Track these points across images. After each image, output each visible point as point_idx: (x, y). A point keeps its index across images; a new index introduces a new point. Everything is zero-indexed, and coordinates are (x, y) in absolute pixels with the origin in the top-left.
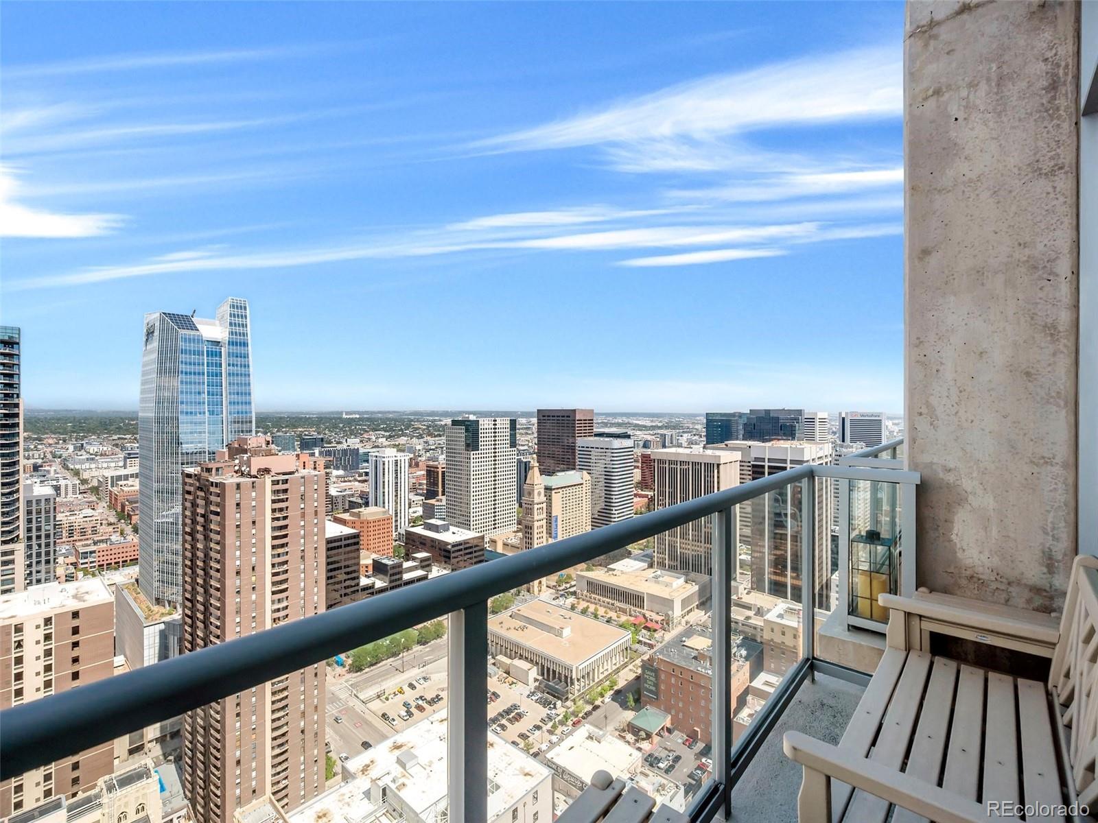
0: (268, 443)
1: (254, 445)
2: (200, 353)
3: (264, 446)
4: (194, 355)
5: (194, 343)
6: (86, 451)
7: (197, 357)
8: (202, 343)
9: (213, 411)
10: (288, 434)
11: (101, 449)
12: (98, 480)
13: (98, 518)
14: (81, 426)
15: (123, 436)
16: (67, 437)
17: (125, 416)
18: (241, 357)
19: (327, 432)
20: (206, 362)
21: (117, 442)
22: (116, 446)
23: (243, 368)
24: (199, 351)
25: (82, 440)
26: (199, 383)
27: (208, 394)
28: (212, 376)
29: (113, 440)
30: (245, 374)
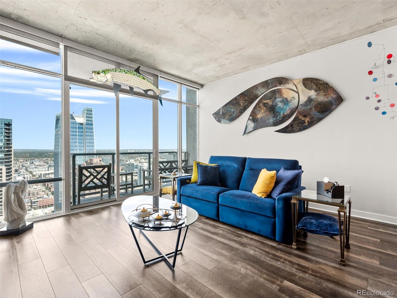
1: (95, 162)
3: (99, 162)
4: (74, 128)
5: (73, 124)
6: (34, 164)
7: (74, 129)
8: (76, 124)
9: (80, 149)
10: (108, 158)
11: (39, 164)
12: (39, 175)
13: (39, 189)
14: (32, 155)
15: (47, 159)
16: (27, 159)
17: (48, 151)
18: (90, 129)
19: (122, 157)
20: (78, 131)
21: (45, 161)
22: (45, 162)
23: (91, 133)
24: (75, 127)
25: (33, 160)
26: (75, 139)
27: (79, 143)
28: (80, 136)
29: (44, 160)
30: (92, 136)
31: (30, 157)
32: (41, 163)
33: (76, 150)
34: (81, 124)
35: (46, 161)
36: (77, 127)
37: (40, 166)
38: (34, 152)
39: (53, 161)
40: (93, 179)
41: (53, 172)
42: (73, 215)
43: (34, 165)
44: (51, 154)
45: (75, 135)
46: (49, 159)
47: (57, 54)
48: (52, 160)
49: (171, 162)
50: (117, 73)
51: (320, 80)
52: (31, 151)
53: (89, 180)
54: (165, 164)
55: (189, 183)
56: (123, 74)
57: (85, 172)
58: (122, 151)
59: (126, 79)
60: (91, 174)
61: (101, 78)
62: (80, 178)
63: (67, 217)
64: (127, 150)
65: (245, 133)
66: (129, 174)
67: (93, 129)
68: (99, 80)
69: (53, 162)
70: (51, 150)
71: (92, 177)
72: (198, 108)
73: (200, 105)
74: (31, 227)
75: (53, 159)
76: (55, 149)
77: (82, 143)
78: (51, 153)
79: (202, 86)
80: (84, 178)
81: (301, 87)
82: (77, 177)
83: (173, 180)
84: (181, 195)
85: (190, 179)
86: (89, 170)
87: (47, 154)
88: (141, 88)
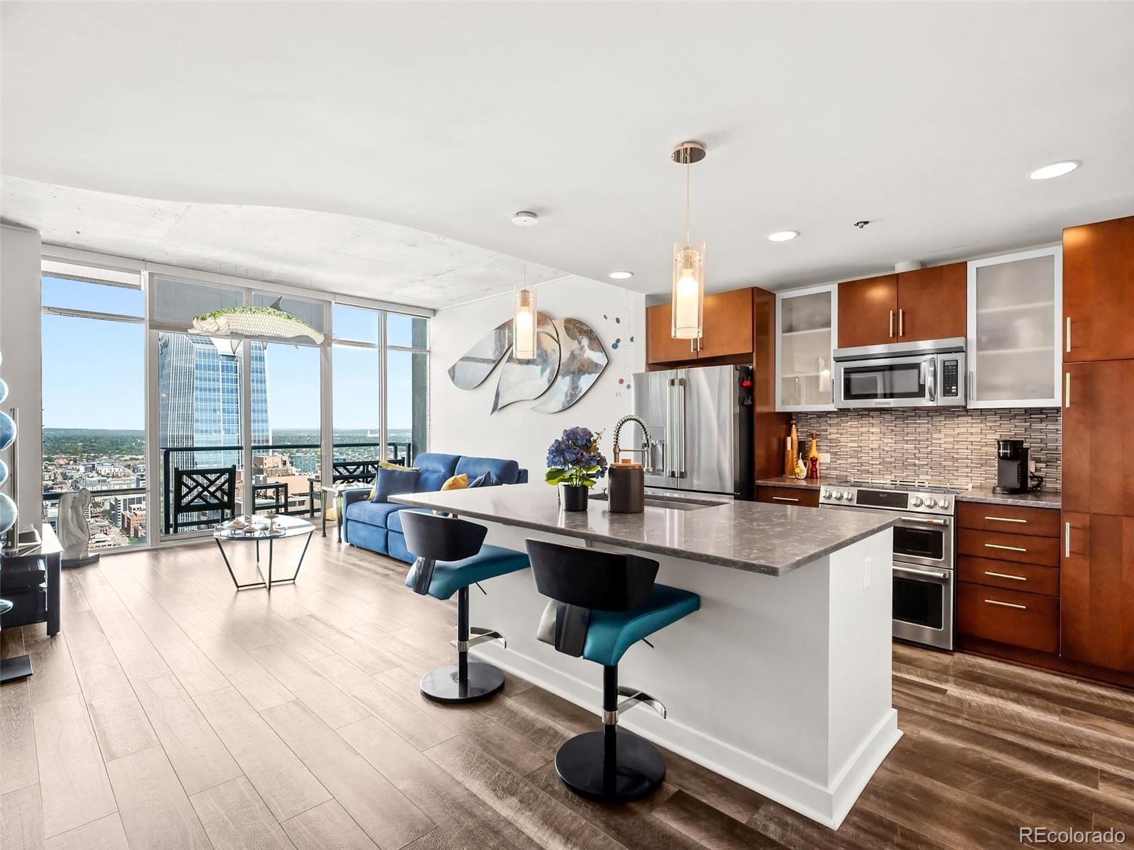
1: (270, 465)
3: (280, 466)
4: (209, 370)
5: (209, 357)
6: (97, 473)
7: (212, 372)
8: (218, 358)
9: (229, 430)
10: (308, 455)
11: (113, 471)
12: (111, 504)
13: (112, 543)
14: (91, 446)
15: (135, 457)
16: (78, 457)
17: (135, 435)
18: (257, 372)
19: (350, 453)
20: (221, 377)
21: (129, 463)
22: (128, 466)
23: (259, 385)
24: (213, 366)
25: (93, 460)
26: (214, 400)
27: (224, 412)
28: (228, 392)
29: (126, 460)
30: (261, 391)
31: (85, 452)
33: (215, 432)
34: (231, 358)
35: (132, 463)
36: (218, 367)
37: (113, 477)
38: (97, 438)
40: (202, 492)
42: (163, 549)
43: (96, 475)
49: (365, 464)
50: (237, 314)
51: (584, 324)
52: (87, 435)
53: (195, 492)
54: (351, 468)
55: (366, 500)
56: (249, 315)
57: (186, 480)
59: (253, 323)
60: (198, 484)
61: (206, 327)
62: (178, 490)
63: (155, 552)
64: (366, 431)
65: (494, 409)
67: (264, 372)
68: (204, 329)
71: (199, 489)
72: (428, 356)
73: (431, 350)
74: (95, 560)
77: (232, 412)
79: (434, 311)
80: (185, 490)
81: (562, 333)
82: (172, 488)
83: (337, 495)
84: (347, 520)
85: (368, 493)
86: (195, 476)
87: (134, 444)
88: (283, 335)
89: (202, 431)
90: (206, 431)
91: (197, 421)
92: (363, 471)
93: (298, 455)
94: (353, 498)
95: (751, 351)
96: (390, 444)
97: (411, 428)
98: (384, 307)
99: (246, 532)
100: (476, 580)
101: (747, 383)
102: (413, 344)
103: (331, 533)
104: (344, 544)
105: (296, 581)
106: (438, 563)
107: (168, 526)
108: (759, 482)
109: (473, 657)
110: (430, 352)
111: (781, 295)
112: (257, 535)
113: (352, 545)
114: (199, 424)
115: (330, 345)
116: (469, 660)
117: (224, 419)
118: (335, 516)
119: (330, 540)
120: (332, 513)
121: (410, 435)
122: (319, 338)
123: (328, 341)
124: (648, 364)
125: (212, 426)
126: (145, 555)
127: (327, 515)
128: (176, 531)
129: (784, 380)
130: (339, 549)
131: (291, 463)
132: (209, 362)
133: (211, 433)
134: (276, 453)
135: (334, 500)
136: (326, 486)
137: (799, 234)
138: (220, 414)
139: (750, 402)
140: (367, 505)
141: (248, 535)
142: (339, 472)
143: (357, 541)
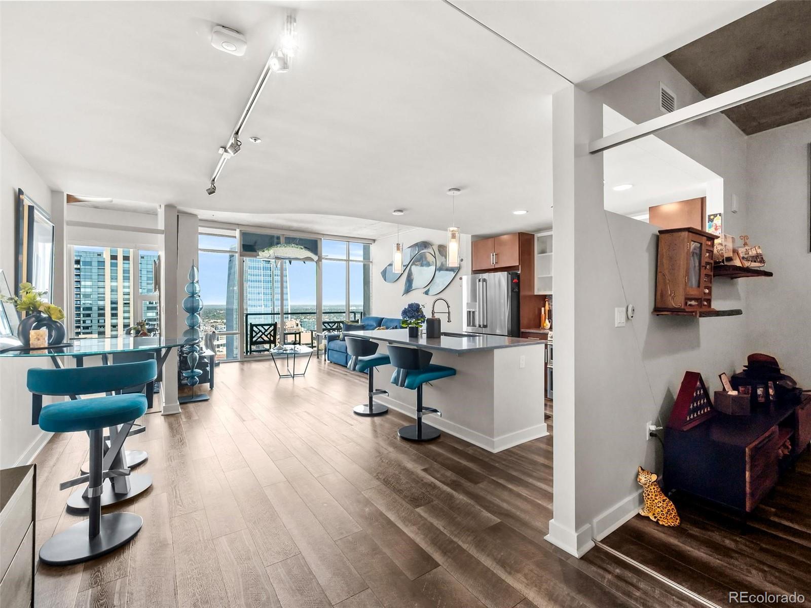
0: (297, 325)
1: (290, 326)
2: (259, 269)
3: (295, 327)
4: (256, 269)
9: (266, 305)
15: (216, 321)
20: (262, 273)
21: (213, 324)
22: (213, 326)
26: (259, 287)
27: (264, 294)
28: (266, 283)
32: (207, 328)
33: (259, 306)
34: (268, 262)
35: (214, 324)
36: (261, 267)
39: (225, 324)
40: (262, 335)
41: (225, 342)
42: (245, 361)
44: (221, 312)
45: (259, 281)
46: (219, 321)
47: (235, 237)
48: (223, 322)
49: (339, 322)
50: (278, 248)
53: (259, 335)
54: (332, 324)
55: (338, 339)
56: (283, 248)
57: (255, 328)
58: (336, 308)
59: (285, 252)
60: (260, 331)
61: (265, 255)
62: (251, 334)
63: (242, 362)
65: (404, 293)
66: (297, 333)
69: (225, 326)
70: (222, 305)
71: (261, 333)
72: (371, 265)
73: (373, 261)
74: (218, 364)
75: (225, 321)
76: (227, 303)
77: (268, 295)
78: (222, 310)
79: (374, 241)
80: (254, 334)
81: (437, 253)
82: (249, 333)
83: (324, 337)
84: (329, 349)
85: (339, 336)
86: (258, 327)
87: (215, 313)
88: (299, 257)
89: (252, 306)
90: (254, 306)
91: (249, 300)
92: (337, 326)
93: (305, 320)
94: (331, 339)
95: (518, 264)
96: (351, 312)
97: (363, 304)
98: (349, 239)
99: (284, 351)
100: (375, 366)
101: (515, 280)
102: (364, 259)
103: (322, 357)
104: (328, 362)
105: (305, 375)
106: (360, 358)
107: (247, 352)
108: (522, 330)
109: (375, 402)
110: (372, 262)
111: (537, 235)
112: (288, 352)
113: (331, 362)
114: (250, 302)
115: (321, 261)
116: (373, 403)
117: (264, 299)
118: (324, 348)
119: (321, 360)
120: (322, 346)
121: (362, 308)
122: (315, 258)
123: (320, 259)
124: (472, 270)
125: (258, 303)
126: (238, 363)
127: (319, 347)
128: (250, 353)
129: (539, 278)
130: (325, 364)
131: (301, 325)
132: (256, 264)
133: (257, 307)
134: (292, 319)
135: (323, 341)
136: (319, 333)
137: (527, 212)
138: (262, 296)
139: (517, 290)
140: (338, 342)
141: (285, 352)
142: (325, 326)
143: (333, 360)
